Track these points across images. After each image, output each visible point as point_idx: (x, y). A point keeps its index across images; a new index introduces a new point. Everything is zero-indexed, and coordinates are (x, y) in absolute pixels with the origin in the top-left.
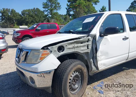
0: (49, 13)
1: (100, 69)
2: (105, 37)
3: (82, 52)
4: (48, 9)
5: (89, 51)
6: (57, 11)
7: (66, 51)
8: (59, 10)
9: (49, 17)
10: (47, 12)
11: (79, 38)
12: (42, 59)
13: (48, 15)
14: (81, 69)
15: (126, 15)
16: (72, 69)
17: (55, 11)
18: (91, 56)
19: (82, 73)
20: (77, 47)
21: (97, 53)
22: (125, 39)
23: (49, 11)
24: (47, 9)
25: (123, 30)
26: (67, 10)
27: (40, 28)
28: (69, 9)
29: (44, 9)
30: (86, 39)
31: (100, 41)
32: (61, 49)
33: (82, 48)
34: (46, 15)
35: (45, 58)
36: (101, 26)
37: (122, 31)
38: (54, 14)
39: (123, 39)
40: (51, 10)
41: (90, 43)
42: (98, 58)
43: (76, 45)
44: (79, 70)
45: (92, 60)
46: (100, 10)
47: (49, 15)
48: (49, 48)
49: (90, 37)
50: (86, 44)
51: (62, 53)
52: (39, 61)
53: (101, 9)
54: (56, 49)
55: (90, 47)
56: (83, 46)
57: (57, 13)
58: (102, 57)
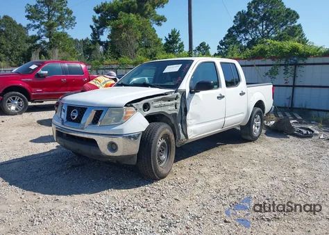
0: (42, 34)
1: (189, 138)
2: (196, 94)
3: (169, 113)
4: (42, 23)
5: (177, 112)
6: (66, 30)
7: (151, 111)
8: (70, 29)
9: (44, 42)
10: (37, 30)
11: (166, 94)
12: (126, 118)
13: (39, 38)
14: (169, 136)
15: (221, 63)
16: (159, 136)
17: (59, 30)
18: (179, 119)
19: (169, 141)
20: (165, 106)
21: (186, 115)
22: (221, 97)
23: (42, 27)
24: (37, 23)
25: (218, 85)
26: (94, 31)
27: (47, 72)
28: (98, 28)
29: (30, 22)
30: (174, 95)
31: (190, 98)
32: (146, 107)
33: (170, 108)
34: (33, 37)
35: (130, 117)
36: (192, 79)
37: (216, 86)
38: (59, 36)
39: (218, 98)
40: (50, 27)
41: (178, 101)
42: (188, 122)
43: (163, 103)
44: (166, 137)
45: (180, 124)
46: (167, 37)
47: (44, 37)
48: (133, 104)
49: (178, 93)
50: (174, 102)
51: (147, 113)
52: (122, 121)
53: (170, 36)
54: (141, 107)
55: (178, 107)
56: (171, 105)
57: (65, 35)
58: (193, 121)
